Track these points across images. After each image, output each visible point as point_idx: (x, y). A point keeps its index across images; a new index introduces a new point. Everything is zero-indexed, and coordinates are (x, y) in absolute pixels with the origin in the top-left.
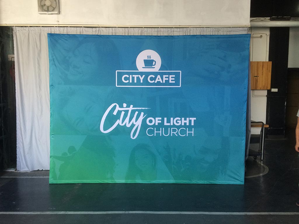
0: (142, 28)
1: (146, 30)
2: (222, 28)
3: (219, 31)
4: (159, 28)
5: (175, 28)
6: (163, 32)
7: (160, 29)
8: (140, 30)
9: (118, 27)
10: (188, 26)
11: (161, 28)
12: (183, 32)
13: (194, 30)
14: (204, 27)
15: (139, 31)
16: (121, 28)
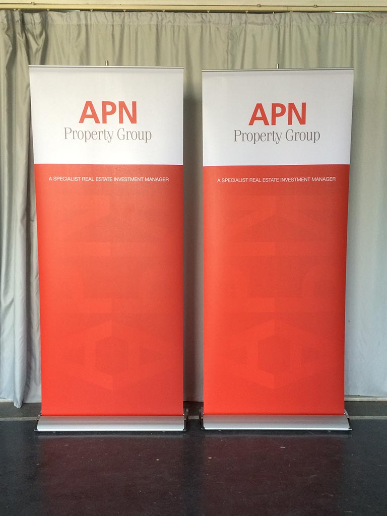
0: (159, 13)
1: (171, 19)
2: (378, 14)
3: (368, 25)
4: (205, 12)
5: (250, 12)
6: (218, 23)
7: (207, 14)
8: (155, 18)
9: (94, 10)
10: (285, 9)
11: (211, 12)
12: (272, 24)
13: (300, 17)
14: (328, 12)
15: (151, 20)
16: (102, 13)
